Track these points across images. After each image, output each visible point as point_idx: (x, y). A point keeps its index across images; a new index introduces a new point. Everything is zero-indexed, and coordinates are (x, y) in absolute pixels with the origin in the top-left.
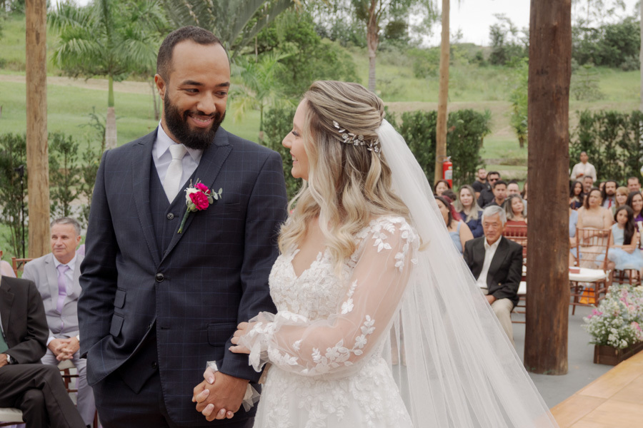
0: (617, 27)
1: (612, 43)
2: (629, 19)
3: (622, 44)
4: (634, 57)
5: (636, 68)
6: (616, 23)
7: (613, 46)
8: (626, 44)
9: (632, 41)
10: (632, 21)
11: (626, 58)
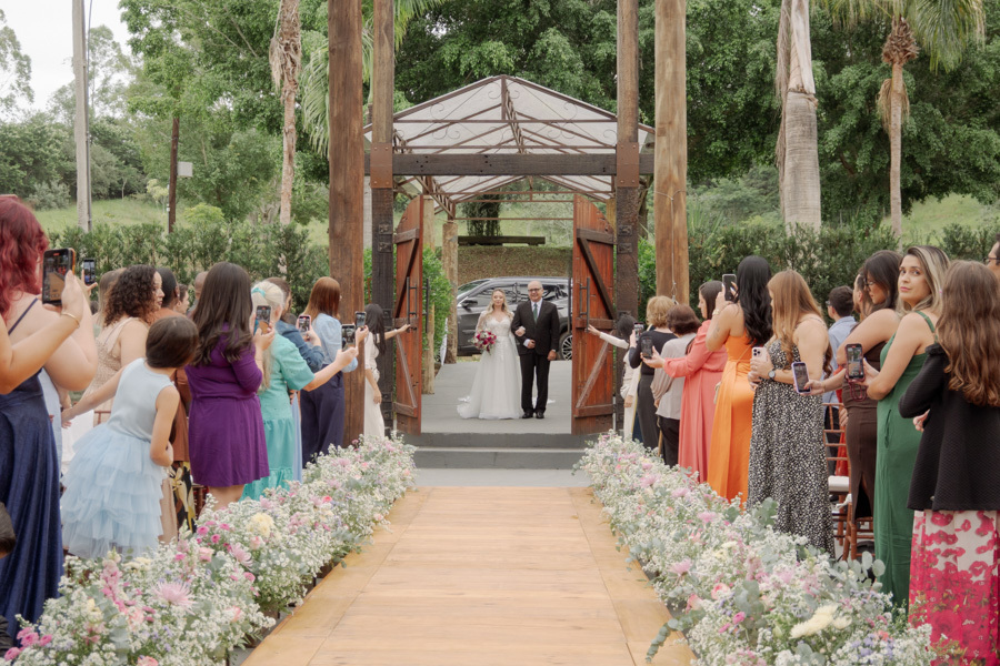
0: (20, 129)
1: (10, 159)
2: (41, 115)
3: (29, 160)
4: (50, 186)
5: (54, 204)
6: (19, 122)
7: (12, 164)
8: (36, 162)
9: (47, 157)
10: (47, 123)
11: (36, 186)
